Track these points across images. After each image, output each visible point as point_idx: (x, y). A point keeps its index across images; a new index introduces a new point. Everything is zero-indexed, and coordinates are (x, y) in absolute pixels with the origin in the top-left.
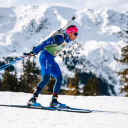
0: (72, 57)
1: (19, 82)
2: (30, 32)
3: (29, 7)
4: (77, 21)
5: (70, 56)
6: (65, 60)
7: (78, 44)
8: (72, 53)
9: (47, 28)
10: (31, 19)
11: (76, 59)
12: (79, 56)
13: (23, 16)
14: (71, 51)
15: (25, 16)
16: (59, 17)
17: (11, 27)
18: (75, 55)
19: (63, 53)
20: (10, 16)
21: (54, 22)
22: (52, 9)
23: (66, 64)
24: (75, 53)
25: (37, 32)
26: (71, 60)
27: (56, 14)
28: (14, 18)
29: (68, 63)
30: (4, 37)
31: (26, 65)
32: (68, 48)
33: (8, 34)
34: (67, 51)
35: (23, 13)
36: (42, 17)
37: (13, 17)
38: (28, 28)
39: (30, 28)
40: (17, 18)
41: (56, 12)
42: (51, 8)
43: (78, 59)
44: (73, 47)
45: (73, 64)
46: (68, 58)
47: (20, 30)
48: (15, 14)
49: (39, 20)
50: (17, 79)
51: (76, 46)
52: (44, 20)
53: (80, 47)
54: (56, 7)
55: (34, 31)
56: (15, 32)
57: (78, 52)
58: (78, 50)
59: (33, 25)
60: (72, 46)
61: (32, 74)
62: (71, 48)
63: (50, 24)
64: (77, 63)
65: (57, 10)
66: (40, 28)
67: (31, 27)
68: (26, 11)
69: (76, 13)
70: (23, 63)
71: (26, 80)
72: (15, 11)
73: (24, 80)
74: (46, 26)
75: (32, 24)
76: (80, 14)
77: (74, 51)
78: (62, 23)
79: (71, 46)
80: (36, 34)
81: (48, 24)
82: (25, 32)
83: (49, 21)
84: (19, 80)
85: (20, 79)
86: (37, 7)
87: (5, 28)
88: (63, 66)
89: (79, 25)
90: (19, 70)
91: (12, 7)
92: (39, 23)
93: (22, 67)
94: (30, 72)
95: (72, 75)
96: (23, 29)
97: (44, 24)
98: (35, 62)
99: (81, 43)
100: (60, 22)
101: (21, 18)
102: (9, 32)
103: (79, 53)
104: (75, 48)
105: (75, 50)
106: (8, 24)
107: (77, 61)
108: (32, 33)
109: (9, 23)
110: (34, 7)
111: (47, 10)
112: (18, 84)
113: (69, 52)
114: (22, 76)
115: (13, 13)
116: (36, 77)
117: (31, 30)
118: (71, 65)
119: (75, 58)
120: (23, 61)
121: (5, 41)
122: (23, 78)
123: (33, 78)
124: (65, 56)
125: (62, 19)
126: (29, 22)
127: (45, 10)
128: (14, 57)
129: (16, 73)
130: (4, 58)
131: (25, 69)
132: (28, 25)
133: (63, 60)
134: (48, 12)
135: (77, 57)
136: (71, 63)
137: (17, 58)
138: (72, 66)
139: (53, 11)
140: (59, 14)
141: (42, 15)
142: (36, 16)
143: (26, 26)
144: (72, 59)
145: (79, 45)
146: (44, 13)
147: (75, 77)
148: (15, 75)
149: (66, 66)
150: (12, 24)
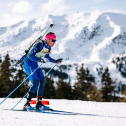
1: (73, 90)
2: (83, 40)
3: (81, 14)
5: (124, 62)
6: (119, 67)
9: (100, 35)
10: (83, 26)
13: (75, 23)
14: (125, 57)
15: (78, 23)
16: (112, 24)
19: (117, 60)
20: (63, 23)
21: (106, 29)
22: (104, 16)
23: (120, 70)
25: (90, 39)
26: (125, 66)
27: (108, 21)
28: (67, 26)
29: (123, 70)
30: (57, 45)
31: (80, 72)
32: (121, 54)
33: (61, 42)
34: (120, 57)
35: (75, 21)
36: (95, 24)
37: (66, 25)
38: (81, 35)
39: (83, 35)
41: (108, 18)
42: (103, 14)
46: (122, 64)
47: (73, 38)
48: (67, 22)
49: (91, 27)
50: (70, 87)
52: (96, 27)
54: (109, 14)
55: (86, 38)
56: (68, 40)
59: (86, 33)
61: (86, 81)
62: (125, 55)
63: (102, 31)
65: (110, 17)
66: (93, 35)
67: (84, 34)
68: (78, 18)
70: (77, 71)
71: (81, 87)
72: (68, 19)
73: (78, 88)
74: (99, 33)
75: (85, 31)
78: (115, 30)
79: (124, 53)
80: (89, 41)
81: (101, 31)
82: (78, 40)
83: (101, 28)
84: (73, 88)
85: (74, 86)
86: (89, 14)
87: (58, 36)
88: (117, 72)
90: (73, 77)
91: (65, 15)
92: (91, 30)
93: (76, 75)
94: (84, 80)
96: (75, 36)
97: (96, 31)
98: (88, 69)
100: (113, 28)
101: (73, 25)
102: (62, 40)
106: (61, 32)
108: (85, 40)
109: (61, 31)
110: (86, 14)
111: (100, 16)
112: (72, 91)
113: (122, 58)
114: (76, 84)
115: (65, 21)
116: (90, 84)
117: (84, 37)
118: (125, 72)
120: (77, 68)
121: (58, 49)
122: (77, 86)
123: (87, 85)
124: (119, 63)
125: (115, 25)
126: (82, 29)
127: (97, 17)
128: (68, 65)
129: (70, 80)
130: (57, 66)
131: (79, 77)
132: (81, 32)
133: (117, 67)
134: (100, 19)
136: (125, 70)
137: (70, 66)
139: (105, 17)
140: (112, 20)
141: (95, 22)
142: (88, 24)
143: (79, 33)
146: (97, 20)
148: (69, 83)
149: (120, 73)
150: (64, 32)
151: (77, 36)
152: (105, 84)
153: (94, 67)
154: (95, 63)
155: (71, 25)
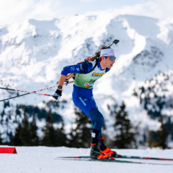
0: (156, 96)
3: (82, 17)
4: (162, 38)
5: (152, 95)
6: (143, 103)
7: (164, 75)
8: (155, 90)
10: (86, 38)
11: (162, 100)
12: (167, 94)
13: (72, 33)
14: (154, 87)
15: (76, 33)
16: (131, 33)
17: (54, 51)
18: (160, 94)
19: (140, 91)
20: (52, 33)
22: (119, 20)
23: (146, 108)
24: (160, 90)
26: (154, 101)
27: (126, 28)
28: (59, 37)
29: (150, 107)
30: (44, 68)
32: (148, 82)
33: (49, 63)
34: (146, 87)
35: (72, 29)
36: (104, 34)
37: (57, 35)
38: (82, 52)
39: (85, 52)
40: (64, 37)
41: (126, 24)
42: (117, 18)
43: (166, 100)
44: (157, 81)
45: (158, 109)
46: (149, 98)
47: (69, 56)
48: (59, 30)
49: (99, 38)
51: (161, 78)
52: (106, 38)
53: (168, 79)
54: (126, 16)
56: (61, 59)
57: (164, 88)
58: (165, 84)
59: (90, 47)
60: (155, 78)
62: (153, 83)
64: (164, 106)
65: (128, 21)
67: (86, 50)
68: (77, 24)
69: (158, 24)
71: (80, 136)
72: (59, 25)
75: (88, 45)
76: (166, 26)
77: (157, 86)
78: (136, 42)
79: (152, 79)
82: (77, 59)
84: (69, 137)
85: (71, 134)
86: (95, 17)
87: (45, 53)
88: (141, 111)
89: (165, 44)
91: (55, 20)
92: (98, 44)
94: (85, 123)
95: (156, 126)
96: (73, 53)
97: (107, 44)
99: (169, 74)
100: (133, 40)
101: (69, 36)
102: (50, 59)
103: (166, 90)
104: (159, 82)
105: (160, 85)
106: (49, 47)
107: (164, 103)
109: (49, 44)
110: (90, 18)
111: (112, 21)
113: (149, 89)
114: (73, 130)
115: (56, 29)
118: (153, 110)
119: (160, 98)
121: (45, 75)
122: (74, 133)
124: (143, 96)
125: (137, 34)
126: (83, 42)
127: (108, 22)
129: (63, 125)
130: (44, 102)
132: (81, 47)
133: (141, 102)
134: (112, 25)
135: (164, 97)
136: (154, 107)
137: (65, 102)
138: (156, 112)
139: (121, 22)
140: (132, 26)
141: (104, 30)
142: (94, 33)
143: (78, 49)
144: (156, 100)
145: (166, 77)
146: (107, 27)
147: (161, 130)
148: (62, 129)
149: (145, 112)
150: (55, 47)
151: (76, 53)
152: (121, 129)
153: (103, 102)
154: (106, 97)
155: (65, 35)
